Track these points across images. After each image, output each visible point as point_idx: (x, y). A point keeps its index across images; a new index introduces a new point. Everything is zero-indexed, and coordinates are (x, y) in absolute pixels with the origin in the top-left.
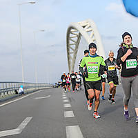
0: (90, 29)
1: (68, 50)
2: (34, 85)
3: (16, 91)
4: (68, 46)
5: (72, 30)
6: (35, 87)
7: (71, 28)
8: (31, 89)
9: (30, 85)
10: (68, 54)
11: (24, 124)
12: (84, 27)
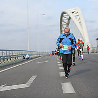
0: (77, 14)
1: (61, 29)
2: (36, 53)
3: (24, 57)
4: (61, 26)
5: (64, 15)
7: (64, 13)
8: (34, 56)
9: (34, 53)
12: (73, 13)
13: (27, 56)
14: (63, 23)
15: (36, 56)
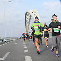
0: (35, 13)
3: (2, 41)
5: (27, 14)
6: (11, 39)
8: (9, 40)
9: (9, 38)
10: (26, 24)
11: (6, 55)
12: (33, 12)
13: (5, 40)
14: (27, 19)
15: (10, 40)
